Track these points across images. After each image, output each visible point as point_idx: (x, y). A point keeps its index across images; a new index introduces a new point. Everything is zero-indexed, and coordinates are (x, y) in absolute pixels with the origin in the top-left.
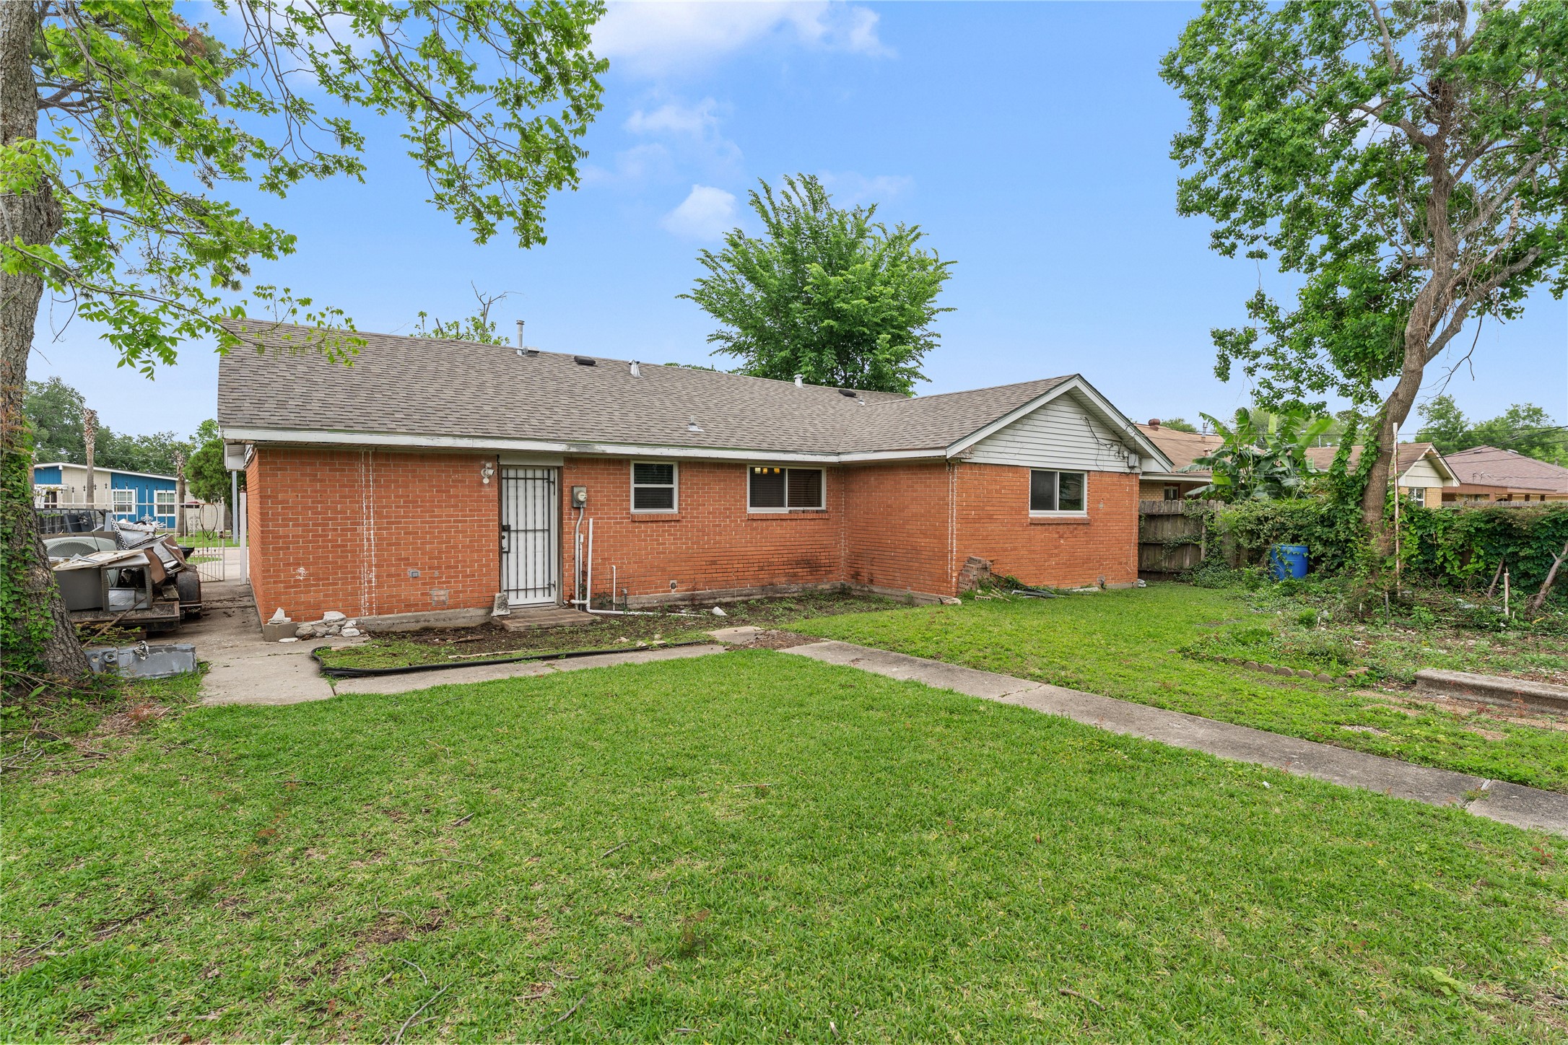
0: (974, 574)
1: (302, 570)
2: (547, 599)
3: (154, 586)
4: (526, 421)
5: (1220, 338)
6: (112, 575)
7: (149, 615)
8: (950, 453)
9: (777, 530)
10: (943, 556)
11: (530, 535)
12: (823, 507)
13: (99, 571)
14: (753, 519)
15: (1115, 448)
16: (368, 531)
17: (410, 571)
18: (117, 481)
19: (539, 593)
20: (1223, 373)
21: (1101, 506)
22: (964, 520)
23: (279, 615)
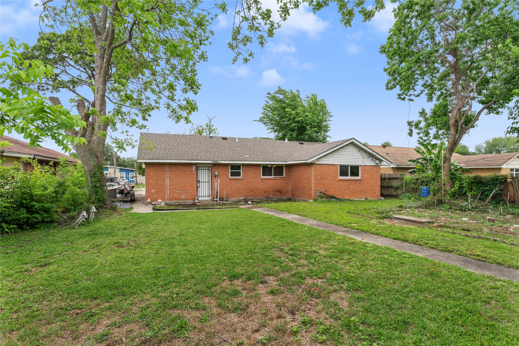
0: (318, 194)
1: (153, 190)
2: (208, 199)
3: (125, 194)
4: (203, 156)
5: (410, 123)
6: (117, 191)
7: (124, 199)
8: (309, 161)
9: (270, 182)
10: (311, 189)
11: (204, 183)
12: (284, 176)
13: (115, 190)
14: (263, 179)
15: (371, 158)
16: (167, 182)
17: (176, 191)
18: (121, 170)
19: (207, 197)
20: (411, 134)
21: (366, 175)
22: (316, 179)
23: (149, 200)
